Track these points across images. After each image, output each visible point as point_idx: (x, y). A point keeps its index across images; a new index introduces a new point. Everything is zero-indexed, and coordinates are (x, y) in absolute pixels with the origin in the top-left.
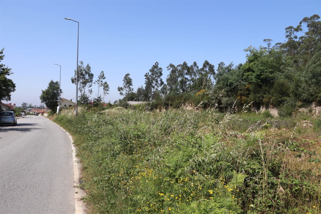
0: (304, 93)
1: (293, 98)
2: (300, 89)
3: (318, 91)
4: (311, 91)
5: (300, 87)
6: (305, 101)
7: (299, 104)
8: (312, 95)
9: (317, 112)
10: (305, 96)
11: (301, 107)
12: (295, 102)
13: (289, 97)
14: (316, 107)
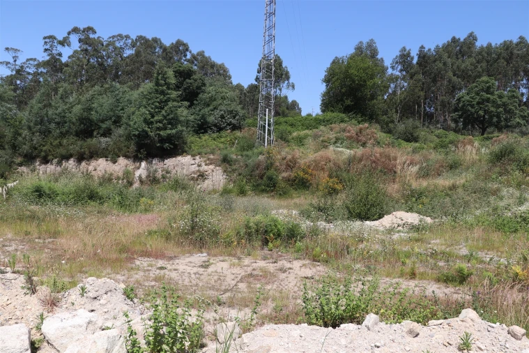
0: (25, 144)
1: (10, 151)
2: (20, 139)
3: (44, 144)
4: (35, 142)
5: (20, 135)
6: (25, 156)
7: (19, 160)
8: (36, 149)
9: (41, 172)
10: (26, 148)
11: (21, 165)
12: (13, 158)
13: (4, 149)
14: (40, 165)
